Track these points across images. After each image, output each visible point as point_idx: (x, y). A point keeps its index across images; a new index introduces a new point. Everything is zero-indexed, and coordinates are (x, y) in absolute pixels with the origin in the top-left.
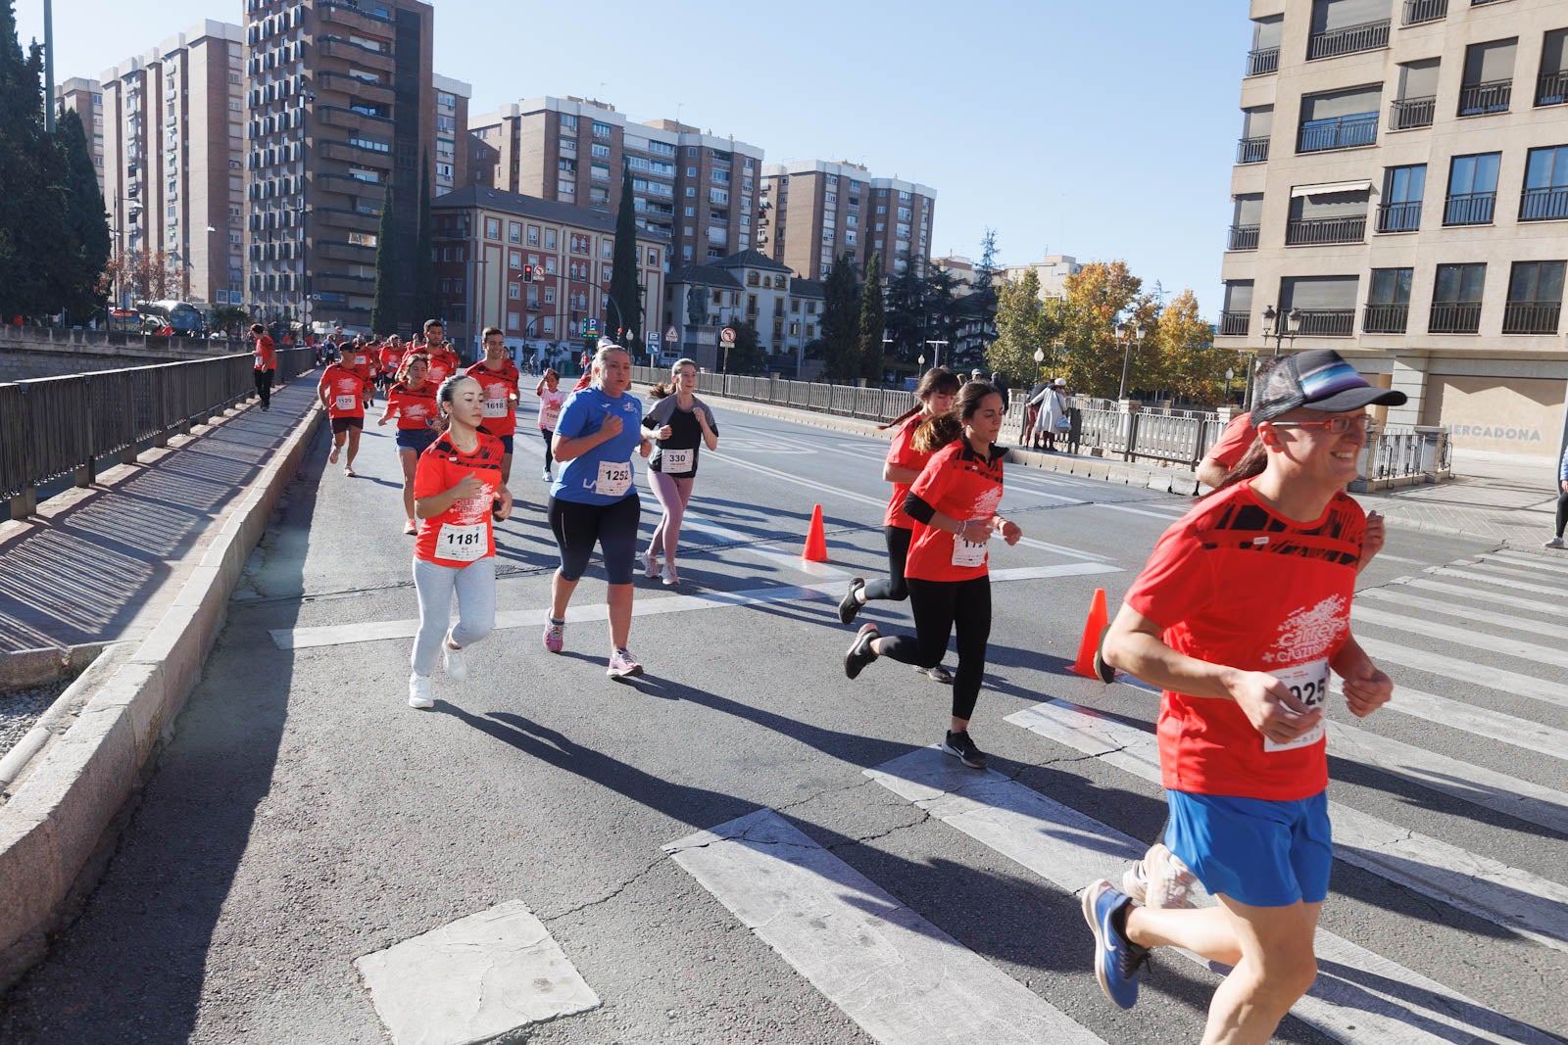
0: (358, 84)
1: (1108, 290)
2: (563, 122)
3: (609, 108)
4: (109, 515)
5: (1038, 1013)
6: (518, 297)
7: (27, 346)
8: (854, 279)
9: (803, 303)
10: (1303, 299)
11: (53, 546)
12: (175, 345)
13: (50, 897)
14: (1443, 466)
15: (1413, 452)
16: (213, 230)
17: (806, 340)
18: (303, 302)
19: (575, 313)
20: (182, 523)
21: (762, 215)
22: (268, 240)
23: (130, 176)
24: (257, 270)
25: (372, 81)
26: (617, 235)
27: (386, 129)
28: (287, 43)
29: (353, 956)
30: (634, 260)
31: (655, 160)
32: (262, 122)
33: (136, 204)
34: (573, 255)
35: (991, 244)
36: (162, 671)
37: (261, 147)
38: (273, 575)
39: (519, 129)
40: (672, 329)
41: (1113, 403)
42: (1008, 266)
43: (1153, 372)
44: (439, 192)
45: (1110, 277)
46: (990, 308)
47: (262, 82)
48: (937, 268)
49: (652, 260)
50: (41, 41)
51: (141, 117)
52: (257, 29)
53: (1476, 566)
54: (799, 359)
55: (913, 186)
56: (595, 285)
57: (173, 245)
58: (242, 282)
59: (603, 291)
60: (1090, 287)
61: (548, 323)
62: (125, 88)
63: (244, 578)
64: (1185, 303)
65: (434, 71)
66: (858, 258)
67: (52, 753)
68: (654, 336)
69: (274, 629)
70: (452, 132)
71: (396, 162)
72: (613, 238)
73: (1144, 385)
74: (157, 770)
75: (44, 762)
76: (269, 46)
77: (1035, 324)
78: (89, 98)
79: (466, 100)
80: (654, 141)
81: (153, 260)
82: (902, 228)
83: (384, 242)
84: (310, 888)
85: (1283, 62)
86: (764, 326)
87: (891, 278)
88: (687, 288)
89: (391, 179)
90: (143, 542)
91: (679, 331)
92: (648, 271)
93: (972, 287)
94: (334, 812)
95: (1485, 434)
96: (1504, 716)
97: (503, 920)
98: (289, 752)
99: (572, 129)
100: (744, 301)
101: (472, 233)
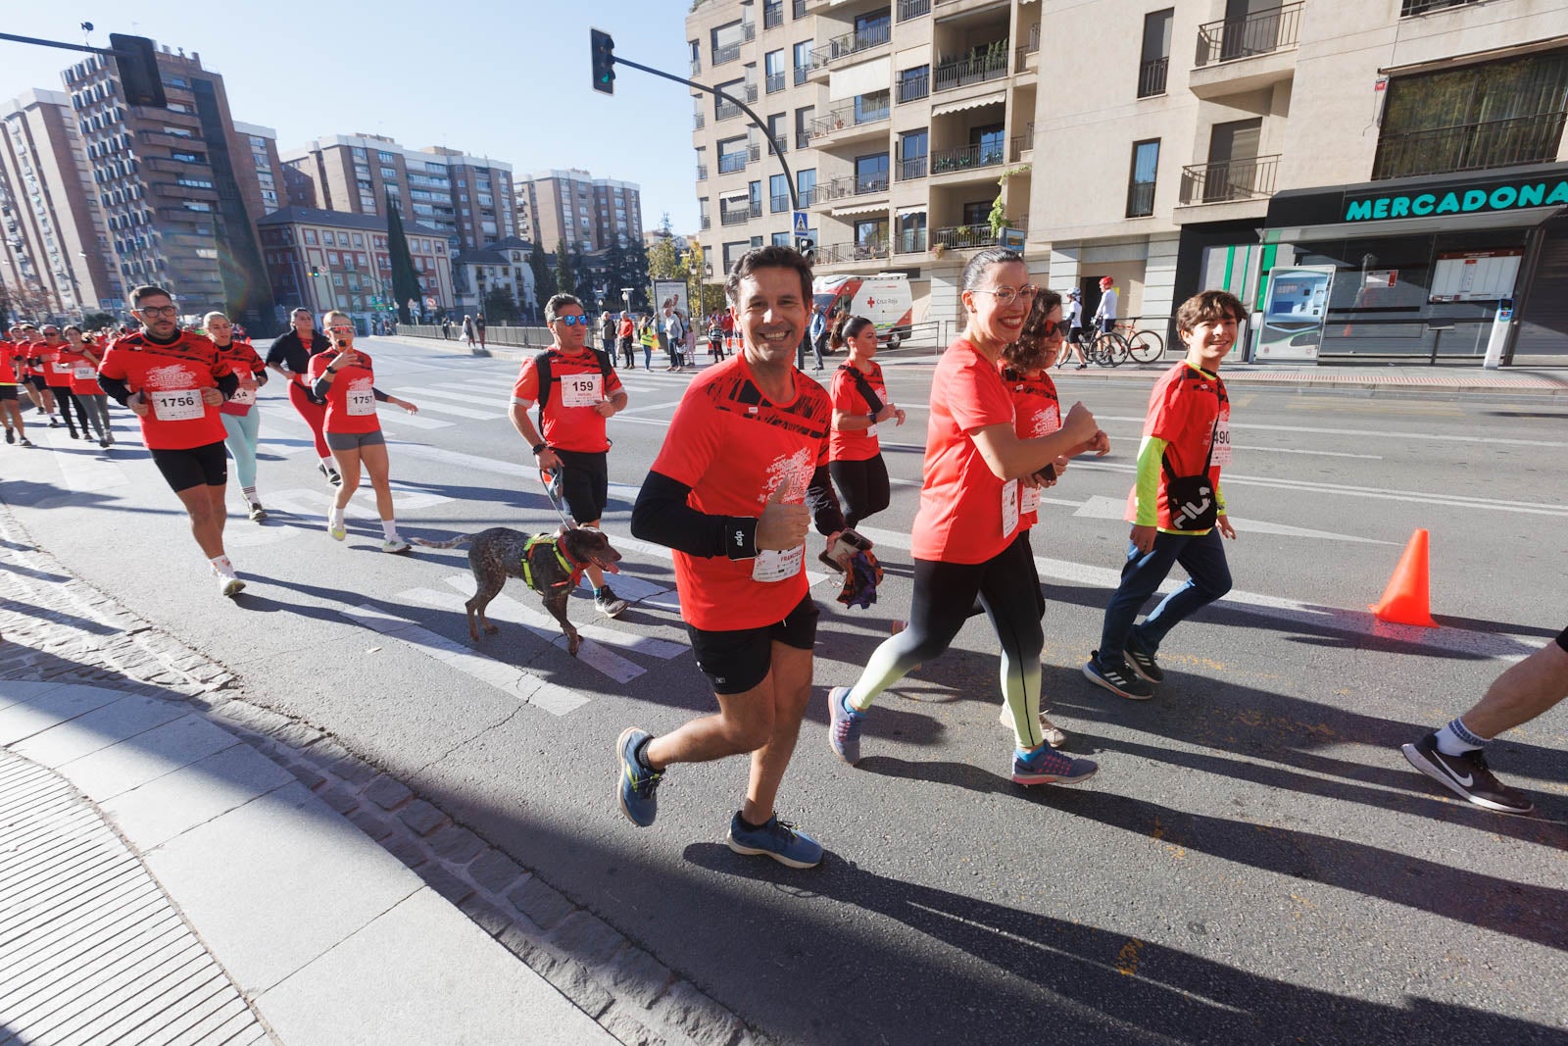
2: (355, 153)
3: (389, 141)
6: (342, 284)
16: (89, 255)
21: (521, 210)
22: (132, 257)
25: (185, 135)
27: (206, 171)
31: (433, 176)
32: (103, 170)
34: (378, 251)
37: (107, 189)
39: (323, 159)
44: (268, 211)
47: (94, 140)
49: (439, 250)
52: (78, 97)
55: (623, 183)
57: (59, 268)
70: (268, 166)
71: (220, 194)
79: (274, 140)
80: (429, 163)
81: (45, 280)
82: (620, 213)
83: (222, 254)
89: (219, 208)
99: (362, 158)
100: (512, 272)
101: (295, 241)
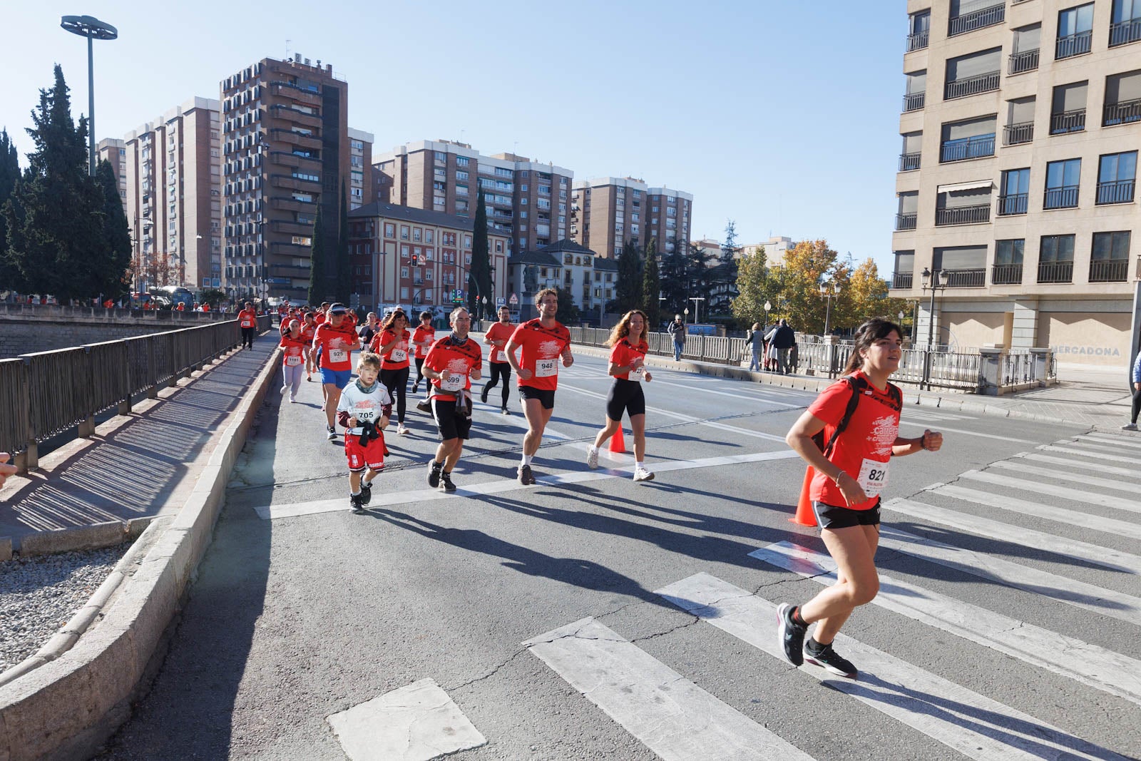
0: (297, 136)
1: (815, 259)
2: (436, 158)
3: (467, 146)
4: (143, 433)
5: (773, 743)
6: (407, 276)
7: (77, 320)
8: (638, 257)
9: (603, 275)
10: (949, 262)
11: (108, 455)
12: (176, 317)
14: (1051, 376)
15: (1029, 366)
16: (200, 237)
17: (606, 300)
18: (262, 285)
19: (447, 286)
20: (192, 437)
21: (573, 215)
22: (237, 243)
23: (144, 203)
24: (230, 264)
25: (307, 134)
26: (474, 233)
27: (317, 166)
28: (249, 111)
29: (325, 715)
30: (488, 249)
31: (499, 180)
32: (233, 164)
33: (149, 222)
34: (444, 247)
35: (732, 230)
36: (190, 535)
37: (232, 180)
38: (254, 470)
39: (406, 162)
40: (514, 296)
41: (820, 338)
42: (745, 245)
43: (848, 316)
44: (353, 207)
45: (815, 251)
46: (733, 274)
47: (233, 137)
48: (695, 248)
49: (498, 248)
50: (86, 116)
51: (151, 163)
52: (229, 102)
53: (1072, 444)
54: (602, 314)
55: (677, 192)
56: (460, 267)
57: (173, 249)
58: (220, 272)
59: (466, 271)
60: (802, 258)
61: (428, 293)
62: (141, 144)
63: (234, 473)
64: (868, 267)
65: (349, 126)
66: (640, 243)
67: (126, 588)
69: (256, 506)
70: (361, 167)
71: (323, 187)
72: (472, 234)
73: (842, 324)
74: (189, 599)
75: (123, 593)
76: (238, 113)
77: (764, 284)
78: (117, 151)
79: (371, 143)
80: (498, 168)
81: (160, 259)
82: (670, 222)
83: (317, 242)
84: (294, 673)
85: (927, 102)
86: (577, 291)
87: (664, 256)
88: (523, 267)
89: (320, 199)
90: (167, 451)
91: (518, 297)
92: (496, 256)
93: (720, 260)
94: (306, 624)
96: (1088, 545)
97: (422, 691)
98: (273, 587)
99: (442, 162)
100: (563, 275)
101: (376, 234)
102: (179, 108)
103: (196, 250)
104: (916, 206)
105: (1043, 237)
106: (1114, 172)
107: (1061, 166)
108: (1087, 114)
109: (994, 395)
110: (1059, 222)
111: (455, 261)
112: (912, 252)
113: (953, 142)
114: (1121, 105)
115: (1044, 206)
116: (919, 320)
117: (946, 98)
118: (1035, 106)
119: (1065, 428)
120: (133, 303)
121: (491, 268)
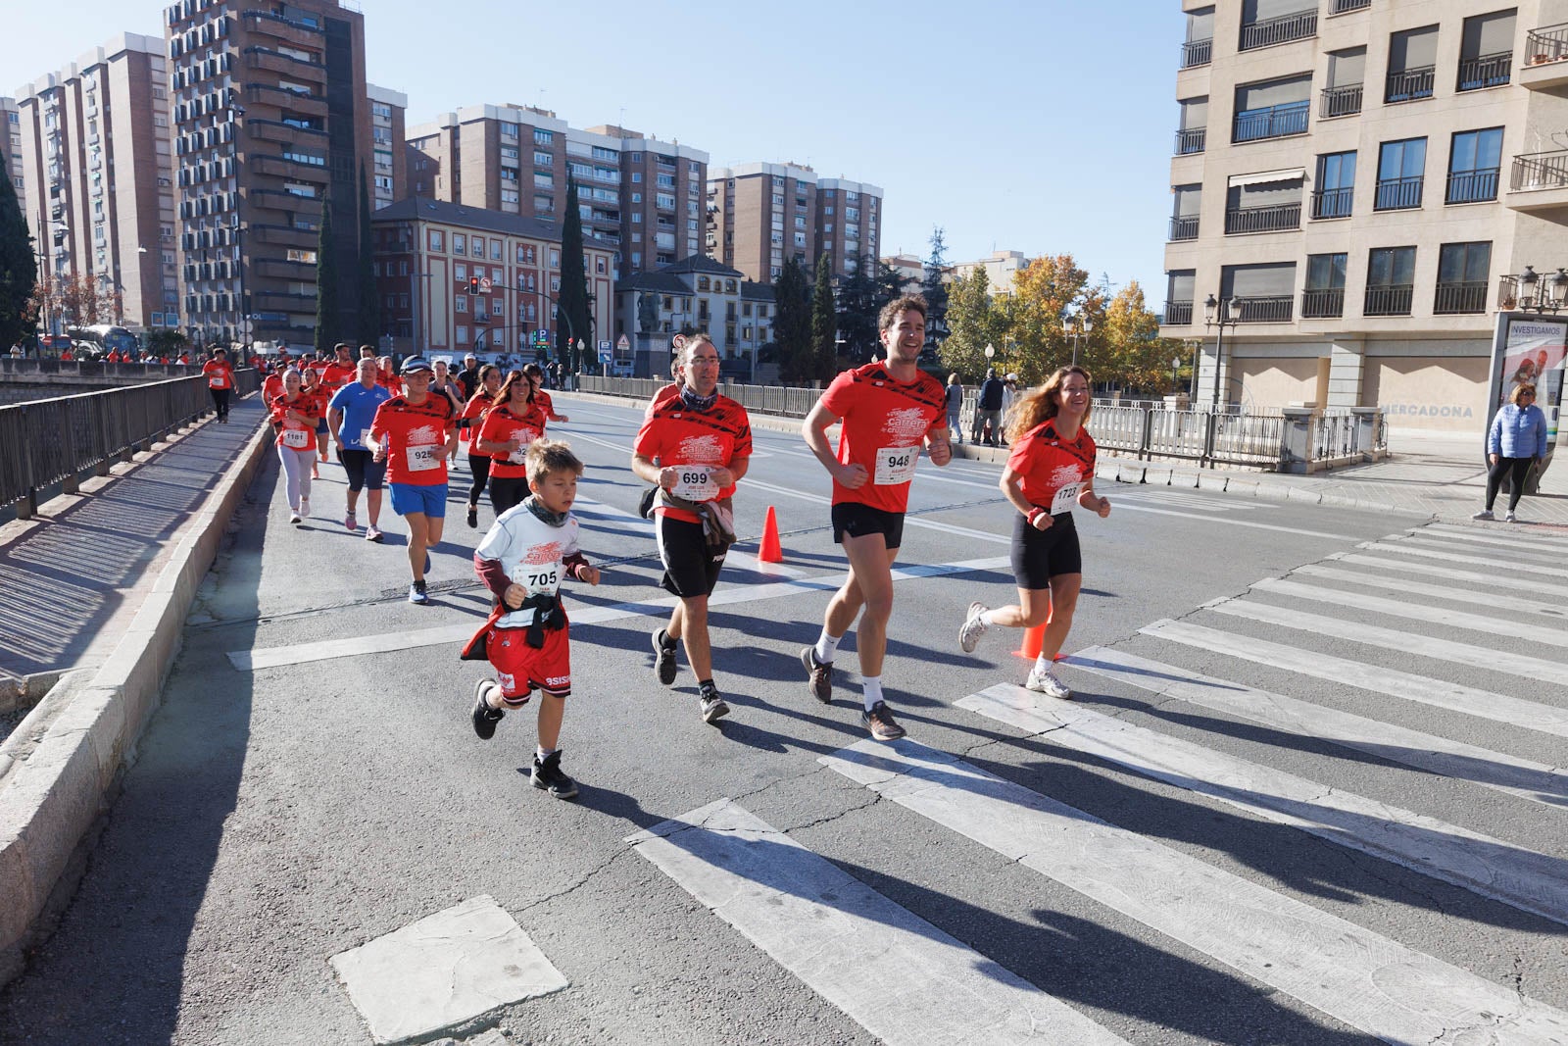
0: (289, 96)
1: (1056, 283)
2: (503, 130)
3: (550, 114)
4: (55, 545)
6: (464, 309)
8: (805, 281)
9: (754, 306)
10: (1242, 288)
12: (111, 370)
13: (25, 915)
14: (1380, 445)
15: (1350, 433)
16: (144, 250)
17: (759, 344)
18: (242, 323)
19: (525, 324)
20: (131, 551)
21: (710, 219)
22: (202, 258)
23: (53, 197)
24: (193, 291)
25: (304, 93)
26: (562, 244)
27: (320, 142)
28: (212, 56)
29: (327, 955)
30: (582, 269)
31: (599, 166)
32: (190, 137)
33: (61, 227)
34: (519, 265)
35: (940, 241)
36: (121, 696)
37: (190, 163)
38: (227, 598)
39: (458, 138)
40: (624, 338)
42: (958, 262)
43: (1103, 364)
44: (379, 205)
45: (1057, 271)
46: (941, 305)
47: (188, 97)
48: (886, 267)
51: (61, 135)
52: (180, 41)
53: (1407, 540)
54: (753, 363)
55: (860, 186)
57: (102, 268)
58: (178, 304)
59: (552, 301)
60: (1039, 281)
61: (497, 335)
62: (44, 106)
63: (197, 603)
64: (1132, 294)
65: (367, 81)
66: (808, 260)
67: (16, 778)
68: (605, 345)
69: (230, 651)
70: (389, 144)
71: (332, 176)
72: (560, 247)
74: (122, 792)
75: (10, 786)
76: (194, 59)
77: (986, 320)
78: (5, 116)
79: (402, 109)
80: (596, 147)
81: (82, 284)
82: (851, 229)
83: (324, 258)
84: (282, 895)
85: (1215, 53)
86: (717, 331)
87: (842, 278)
88: (637, 295)
89: (328, 193)
91: (631, 340)
92: (597, 279)
93: (922, 285)
94: (301, 823)
95: (1421, 413)
96: (1424, 679)
97: (472, 914)
98: (253, 769)
99: (512, 138)
100: (695, 306)
101: (415, 245)
102: (101, 50)
103: (139, 270)
104: (1198, 205)
105: (1372, 251)
106: (1471, 156)
107: (1399, 148)
108: (1436, 73)
109: (1302, 473)
110: (1394, 230)
111: (536, 287)
112: (1191, 272)
113: (1251, 113)
114: (1483, 61)
115: (1375, 205)
116: (1201, 369)
117: (1241, 48)
118: (1365, 62)
119: (1397, 517)
120: (43, 352)
121: (589, 298)
